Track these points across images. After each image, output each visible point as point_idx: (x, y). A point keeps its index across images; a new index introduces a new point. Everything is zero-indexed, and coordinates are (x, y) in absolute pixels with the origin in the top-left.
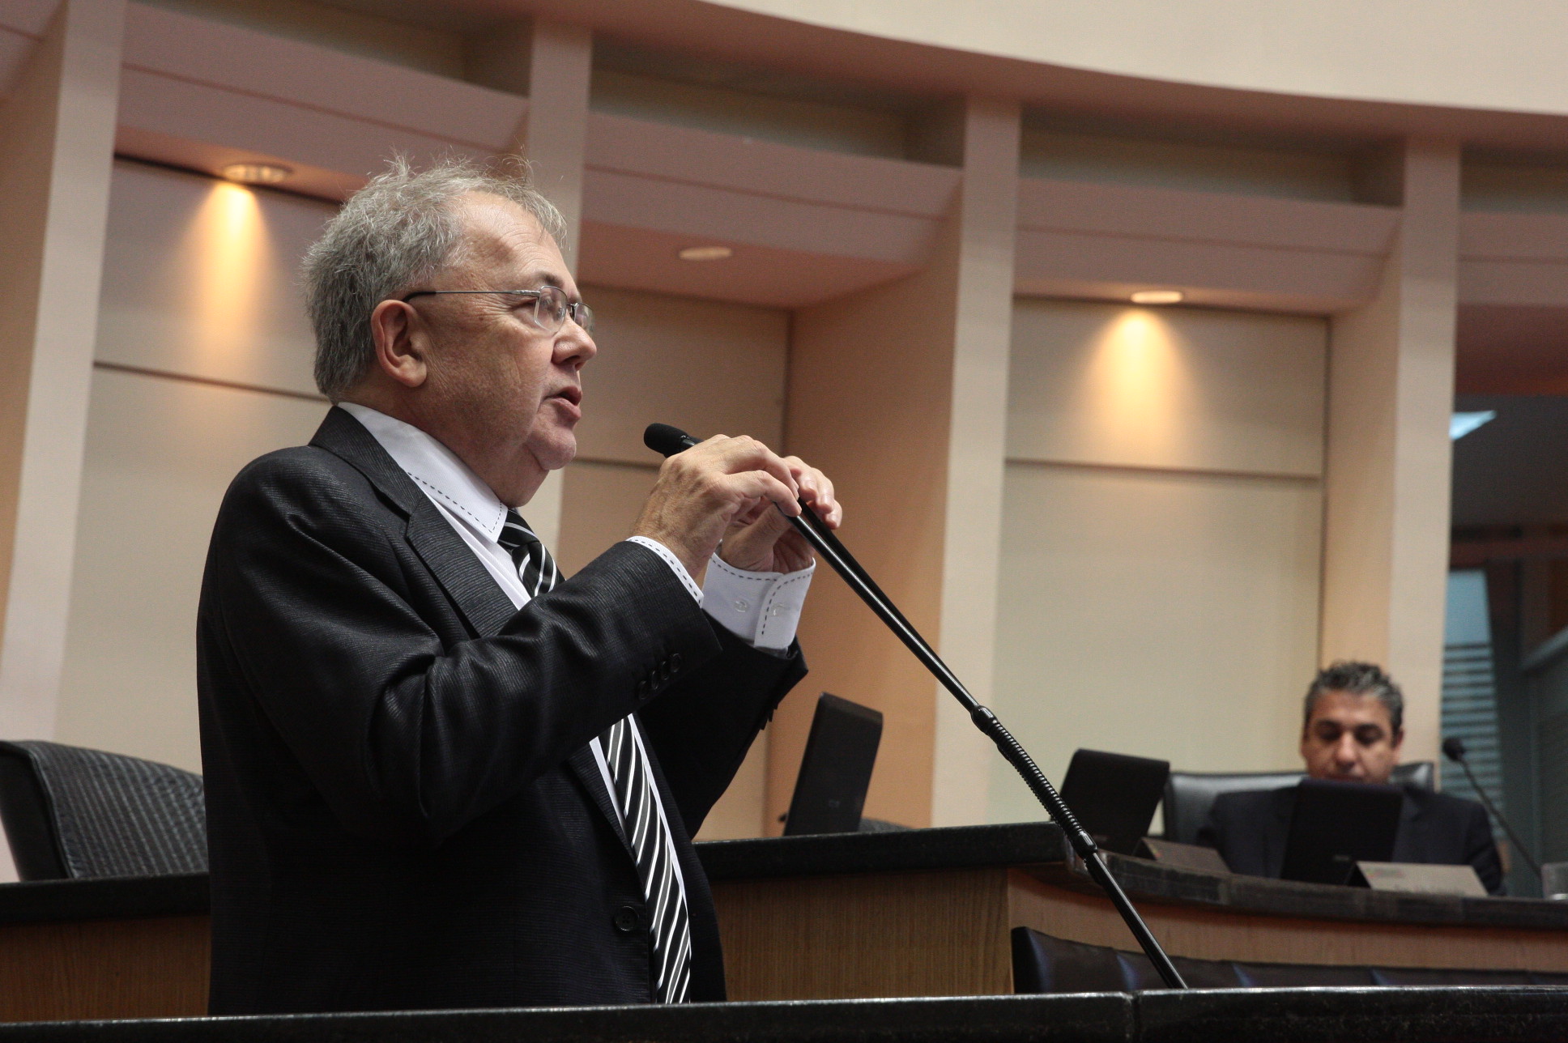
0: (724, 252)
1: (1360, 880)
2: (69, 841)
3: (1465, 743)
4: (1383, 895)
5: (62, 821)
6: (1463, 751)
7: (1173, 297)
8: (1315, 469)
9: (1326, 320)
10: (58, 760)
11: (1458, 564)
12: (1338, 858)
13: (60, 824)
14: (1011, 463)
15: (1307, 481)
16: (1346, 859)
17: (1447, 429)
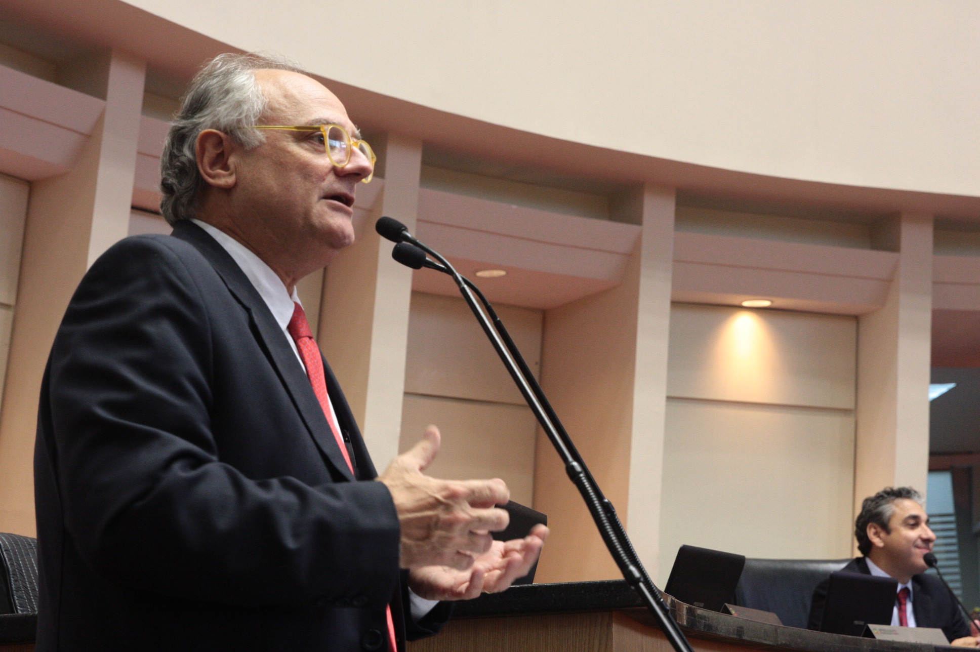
0: (502, 273)
1: (870, 634)
2: (20, 597)
3: (937, 556)
4: (882, 642)
5: (15, 584)
6: (936, 561)
7: (766, 303)
8: (850, 405)
9: (856, 318)
10: (17, 545)
11: (934, 468)
12: (856, 622)
13: (13, 586)
14: (669, 398)
15: (845, 412)
16: (862, 623)
17: (927, 393)
